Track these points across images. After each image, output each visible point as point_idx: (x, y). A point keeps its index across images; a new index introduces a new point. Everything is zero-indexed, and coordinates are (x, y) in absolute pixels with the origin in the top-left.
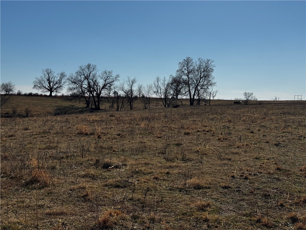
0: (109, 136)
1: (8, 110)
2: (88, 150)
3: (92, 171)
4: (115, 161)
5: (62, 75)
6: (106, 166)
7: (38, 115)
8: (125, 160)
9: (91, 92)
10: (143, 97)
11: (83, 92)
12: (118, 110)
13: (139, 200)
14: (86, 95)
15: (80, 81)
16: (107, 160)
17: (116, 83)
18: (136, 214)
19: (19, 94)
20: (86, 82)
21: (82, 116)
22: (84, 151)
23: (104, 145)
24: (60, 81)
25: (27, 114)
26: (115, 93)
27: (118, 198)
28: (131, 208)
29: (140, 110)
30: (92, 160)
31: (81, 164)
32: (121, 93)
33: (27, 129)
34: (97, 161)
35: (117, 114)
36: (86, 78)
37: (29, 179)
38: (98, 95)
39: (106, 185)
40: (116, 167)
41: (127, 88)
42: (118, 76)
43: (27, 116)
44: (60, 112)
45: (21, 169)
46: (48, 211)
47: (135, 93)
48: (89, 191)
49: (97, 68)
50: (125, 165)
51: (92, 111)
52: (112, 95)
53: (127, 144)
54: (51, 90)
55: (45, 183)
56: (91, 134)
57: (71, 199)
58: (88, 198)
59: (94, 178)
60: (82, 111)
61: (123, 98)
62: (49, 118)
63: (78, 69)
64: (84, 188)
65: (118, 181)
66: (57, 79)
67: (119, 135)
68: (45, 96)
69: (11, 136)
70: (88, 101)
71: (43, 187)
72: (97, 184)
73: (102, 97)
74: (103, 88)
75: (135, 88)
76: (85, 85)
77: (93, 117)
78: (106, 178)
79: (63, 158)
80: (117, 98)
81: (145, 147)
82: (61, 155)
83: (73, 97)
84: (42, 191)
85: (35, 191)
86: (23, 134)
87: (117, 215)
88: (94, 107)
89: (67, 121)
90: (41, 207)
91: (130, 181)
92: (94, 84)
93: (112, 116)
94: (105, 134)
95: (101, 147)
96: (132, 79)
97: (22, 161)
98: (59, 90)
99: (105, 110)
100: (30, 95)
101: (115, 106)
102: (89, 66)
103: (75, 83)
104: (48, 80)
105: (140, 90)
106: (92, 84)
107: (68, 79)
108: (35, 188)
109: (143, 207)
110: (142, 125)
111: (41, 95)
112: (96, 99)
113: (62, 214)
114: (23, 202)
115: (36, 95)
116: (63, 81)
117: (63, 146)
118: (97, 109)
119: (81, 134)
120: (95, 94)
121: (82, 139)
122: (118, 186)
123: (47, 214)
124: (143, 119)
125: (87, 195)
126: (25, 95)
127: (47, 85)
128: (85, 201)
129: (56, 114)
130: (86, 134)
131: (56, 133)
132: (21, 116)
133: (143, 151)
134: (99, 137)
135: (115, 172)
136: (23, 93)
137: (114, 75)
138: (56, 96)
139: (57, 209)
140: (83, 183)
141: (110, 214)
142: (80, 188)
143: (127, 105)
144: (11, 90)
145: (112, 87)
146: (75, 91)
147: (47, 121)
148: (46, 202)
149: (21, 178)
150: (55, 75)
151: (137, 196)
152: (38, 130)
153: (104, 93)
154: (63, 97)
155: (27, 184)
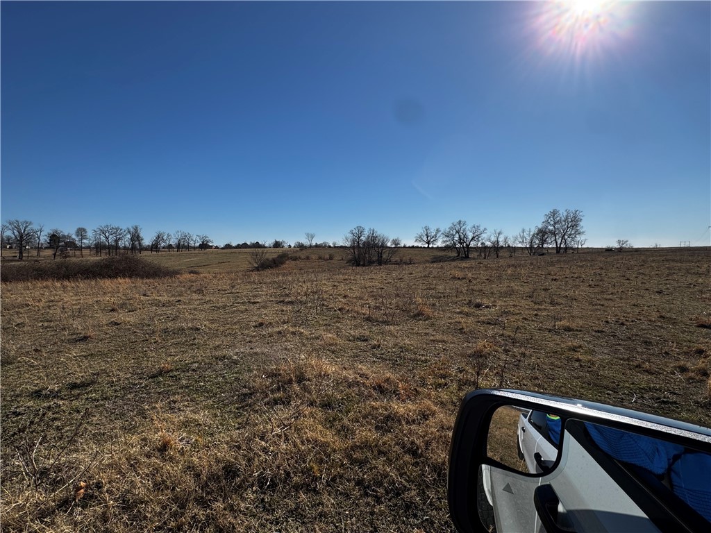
0: (479, 280)
1: (397, 259)
2: (462, 292)
3: (466, 309)
4: (486, 302)
5: (438, 231)
6: (478, 306)
7: (419, 263)
8: (495, 301)
9: (461, 243)
10: (509, 246)
11: (455, 244)
12: (485, 258)
13: (509, 336)
14: (457, 246)
15: (452, 234)
16: (478, 301)
17: (484, 236)
18: (508, 348)
19: (405, 247)
20: (457, 235)
21: (454, 264)
22: (458, 292)
23: (475, 288)
24: (436, 235)
25: (410, 262)
26: (482, 243)
27: (490, 333)
28: (503, 342)
29: (505, 258)
30: (465, 300)
31: (456, 303)
32: (488, 244)
33: (411, 274)
34: (470, 301)
35: (485, 262)
36: (458, 232)
37: (416, 312)
38: (468, 246)
39: (479, 322)
40: (487, 307)
41: (493, 239)
42: (485, 229)
43: (411, 264)
44: (436, 260)
45: (410, 304)
46: (432, 338)
47: (501, 244)
48: (464, 325)
49: (467, 223)
50: (495, 306)
51: (462, 259)
52: (480, 245)
53: (496, 287)
54: (428, 243)
55: (429, 316)
56: (463, 279)
57: (449, 330)
58: (464, 331)
59: (467, 315)
60: (454, 260)
61: (489, 247)
62: (428, 265)
63: (451, 225)
64: (460, 322)
65: (489, 319)
66: (433, 234)
67: (488, 280)
68: (424, 247)
69: (401, 279)
70: (458, 251)
71: (427, 320)
72: (470, 320)
73: (471, 248)
74: (472, 240)
75: (501, 239)
76: (456, 238)
77: (464, 264)
78: (478, 315)
79: (440, 297)
80: (485, 248)
81: (513, 291)
82: (439, 295)
83: (447, 248)
84: (427, 322)
85: (421, 322)
86: (409, 277)
87: (490, 347)
88: (464, 256)
89: (442, 267)
90: (427, 334)
91: (500, 319)
92: (464, 237)
93: (481, 263)
94: (475, 279)
95: (473, 290)
96: (498, 231)
97: (410, 298)
98: (435, 243)
99: (474, 259)
100: (413, 247)
101: (483, 255)
102: (460, 222)
103: (448, 236)
104: (427, 235)
105: (505, 241)
106: (462, 237)
107: (443, 234)
108: (421, 320)
109: (513, 342)
110: (509, 272)
111: (421, 247)
112: (466, 249)
113: (443, 341)
114: (413, 329)
115: (417, 247)
116: (438, 235)
117: (441, 288)
118: (467, 257)
119: (454, 278)
120: (465, 245)
121: (455, 282)
122: (489, 323)
123: (431, 340)
124: (509, 266)
125: (463, 329)
126: (409, 247)
127: (425, 239)
128: (461, 333)
129: (433, 262)
130: (459, 279)
131: (434, 277)
132: (406, 264)
133: (511, 294)
134: (470, 281)
135: (486, 311)
136: (407, 246)
137: (482, 228)
138: (432, 248)
139: (438, 337)
140: (459, 318)
141: (484, 346)
142: (456, 322)
143: (493, 254)
144: (398, 244)
145: (480, 239)
146: (448, 243)
147: (426, 267)
148: (430, 331)
149: (410, 311)
150: (432, 231)
151: (507, 333)
152: (420, 274)
153: (472, 244)
154: (438, 248)
155: (415, 316)
